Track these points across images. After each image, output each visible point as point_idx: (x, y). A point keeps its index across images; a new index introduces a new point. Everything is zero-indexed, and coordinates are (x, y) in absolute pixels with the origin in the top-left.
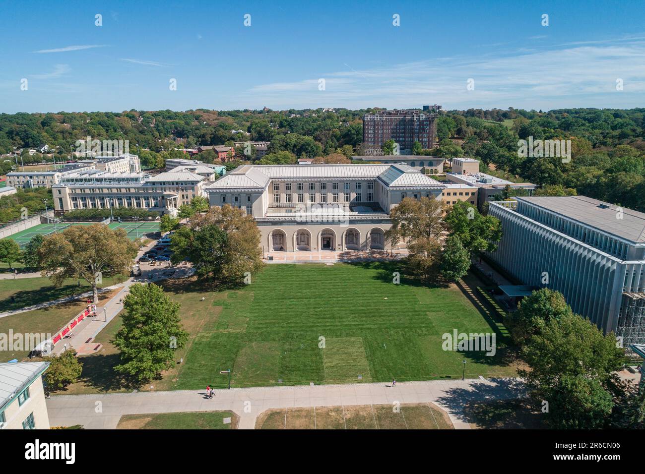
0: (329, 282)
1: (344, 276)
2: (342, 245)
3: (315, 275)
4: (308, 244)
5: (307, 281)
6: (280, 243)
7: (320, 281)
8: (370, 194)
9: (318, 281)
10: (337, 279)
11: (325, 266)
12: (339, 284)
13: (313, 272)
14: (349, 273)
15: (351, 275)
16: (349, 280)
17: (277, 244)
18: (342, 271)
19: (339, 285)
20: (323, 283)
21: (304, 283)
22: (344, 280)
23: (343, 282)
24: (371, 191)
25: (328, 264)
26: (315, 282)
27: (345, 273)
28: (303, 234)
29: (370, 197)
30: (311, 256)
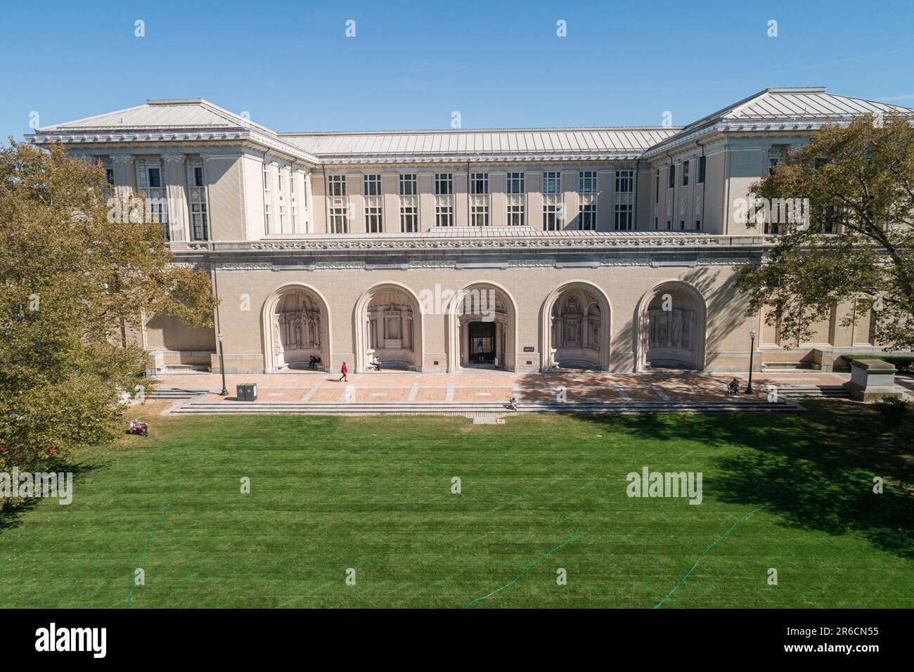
0: (471, 518)
1: (555, 480)
2: (540, 351)
3: (403, 472)
4: (411, 348)
5: (351, 508)
6: (313, 343)
7: (425, 508)
8: (624, 207)
9: (411, 508)
10: (516, 500)
11: (465, 430)
12: (530, 536)
13: (402, 454)
14: (581, 467)
15: (592, 480)
16: (589, 507)
17: (300, 344)
18: (543, 454)
19: (527, 549)
20: (433, 526)
21: (328, 519)
22: (556, 508)
23: (556, 519)
24: (627, 198)
25: (479, 420)
26: (395, 517)
27: (558, 466)
28: (394, 308)
29: (623, 215)
30: (416, 386)
